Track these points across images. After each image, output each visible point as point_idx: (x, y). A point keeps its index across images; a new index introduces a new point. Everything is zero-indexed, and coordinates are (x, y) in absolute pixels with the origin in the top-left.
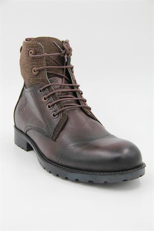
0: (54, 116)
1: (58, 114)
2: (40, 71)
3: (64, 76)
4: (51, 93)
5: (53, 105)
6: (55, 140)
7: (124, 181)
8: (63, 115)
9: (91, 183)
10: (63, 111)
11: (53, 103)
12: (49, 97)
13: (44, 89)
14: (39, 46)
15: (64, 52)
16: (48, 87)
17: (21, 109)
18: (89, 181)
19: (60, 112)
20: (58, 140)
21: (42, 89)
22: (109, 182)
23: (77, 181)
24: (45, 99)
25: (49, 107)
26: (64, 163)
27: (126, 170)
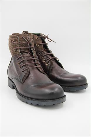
0: (23, 72)
1: (25, 71)
2: (16, 49)
3: (29, 52)
4: (22, 60)
5: (23, 66)
6: (23, 84)
7: (53, 104)
8: (27, 71)
9: (38, 106)
10: (27, 69)
11: (22, 65)
12: (21, 62)
13: (18, 59)
14: (17, 37)
15: (27, 42)
16: (21, 58)
17: (10, 68)
18: (37, 105)
19: (26, 70)
20: (24, 84)
21: (17, 58)
22: (46, 105)
23: (31, 104)
24: (19, 63)
25: (21, 67)
26: (26, 95)
27: (55, 99)
